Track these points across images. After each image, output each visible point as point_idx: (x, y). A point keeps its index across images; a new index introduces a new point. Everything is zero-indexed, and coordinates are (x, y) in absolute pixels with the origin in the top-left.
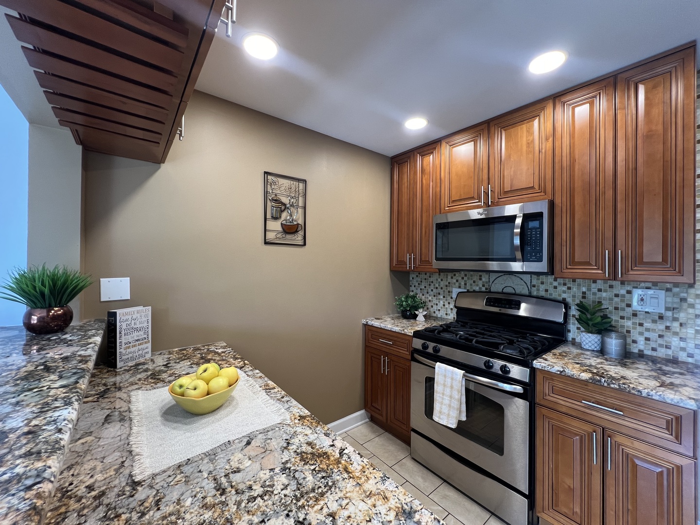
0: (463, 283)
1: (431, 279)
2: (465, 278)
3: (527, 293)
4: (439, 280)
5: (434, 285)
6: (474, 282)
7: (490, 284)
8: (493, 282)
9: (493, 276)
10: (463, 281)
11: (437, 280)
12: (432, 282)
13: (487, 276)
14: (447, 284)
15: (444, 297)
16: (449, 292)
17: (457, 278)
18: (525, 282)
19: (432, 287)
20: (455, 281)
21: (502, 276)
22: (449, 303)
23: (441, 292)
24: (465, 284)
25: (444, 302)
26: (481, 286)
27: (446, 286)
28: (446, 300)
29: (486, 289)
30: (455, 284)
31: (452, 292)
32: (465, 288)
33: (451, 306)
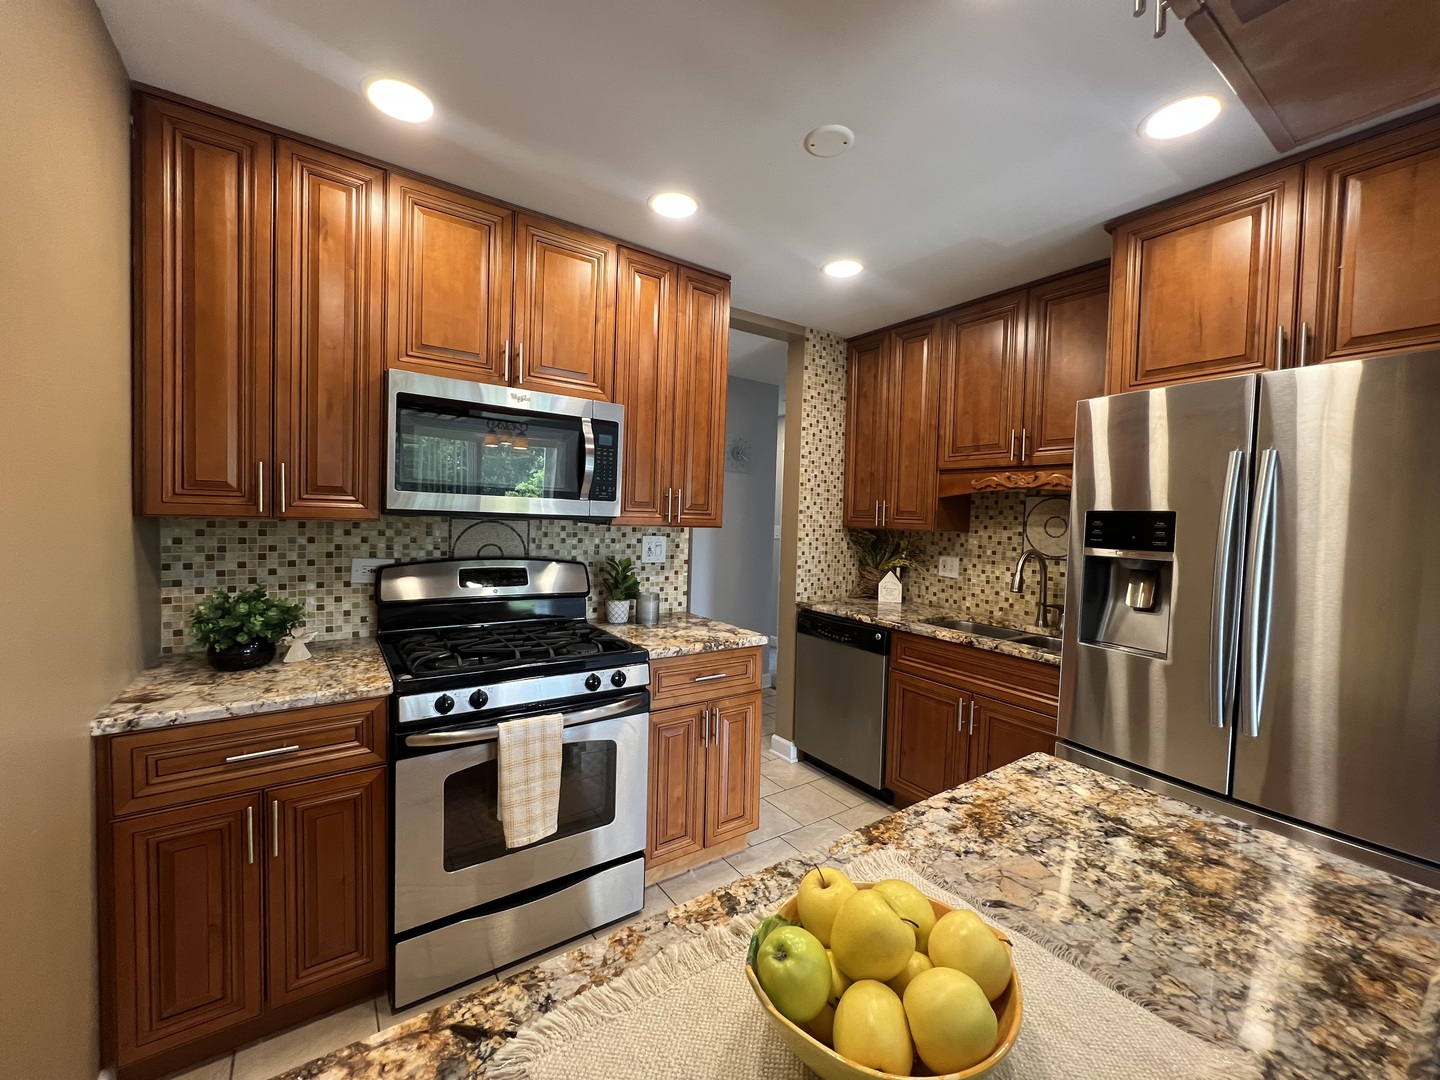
0: (382, 545)
1: (269, 540)
2: (389, 533)
3: (522, 554)
4: (303, 541)
5: (282, 556)
6: (414, 540)
7: (453, 541)
8: (459, 537)
9: (459, 526)
10: (383, 539)
11: (292, 541)
12: (273, 548)
13: (445, 527)
14: (332, 548)
15: (320, 585)
16: (338, 570)
17: (365, 534)
18: (519, 535)
19: (272, 561)
20: (358, 540)
21: (477, 524)
22: (338, 599)
23: (311, 571)
24: (389, 547)
25: (320, 599)
26: (431, 548)
27: (329, 555)
28: (330, 593)
29: (443, 553)
30: (356, 547)
31: (349, 570)
32: (389, 555)
33: (346, 606)
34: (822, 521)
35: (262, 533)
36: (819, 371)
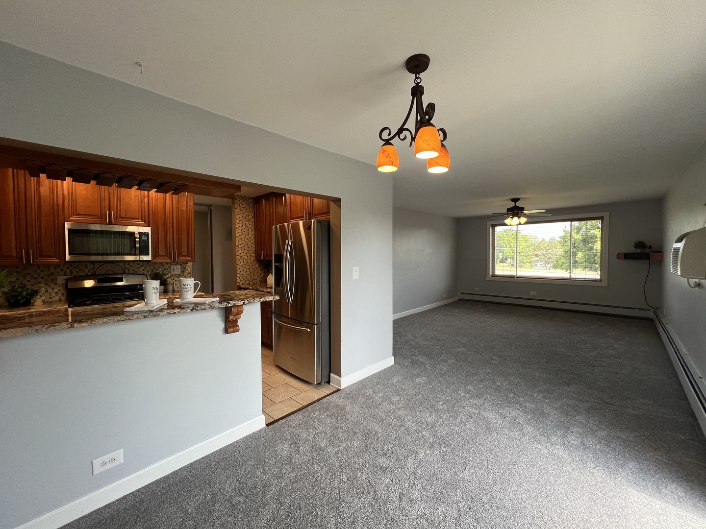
0: (68, 272)
1: (27, 272)
2: (71, 268)
3: (121, 272)
5: (32, 276)
8: (98, 268)
10: (69, 270)
12: (28, 274)
13: (92, 265)
14: (50, 273)
15: (46, 284)
16: (52, 280)
17: (62, 269)
18: (121, 267)
20: (59, 271)
21: (104, 264)
22: (53, 289)
25: (46, 289)
26: (87, 272)
27: (49, 275)
28: (50, 287)
30: (59, 273)
31: (56, 279)
32: (71, 275)
33: (56, 290)
34: (246, 258)
35: (24, 269)
36: (242, 209)
